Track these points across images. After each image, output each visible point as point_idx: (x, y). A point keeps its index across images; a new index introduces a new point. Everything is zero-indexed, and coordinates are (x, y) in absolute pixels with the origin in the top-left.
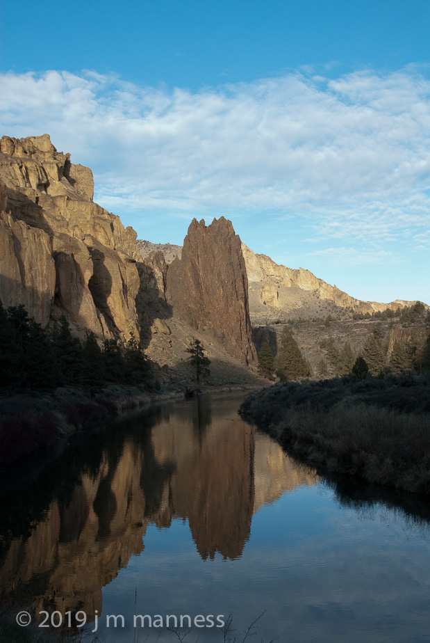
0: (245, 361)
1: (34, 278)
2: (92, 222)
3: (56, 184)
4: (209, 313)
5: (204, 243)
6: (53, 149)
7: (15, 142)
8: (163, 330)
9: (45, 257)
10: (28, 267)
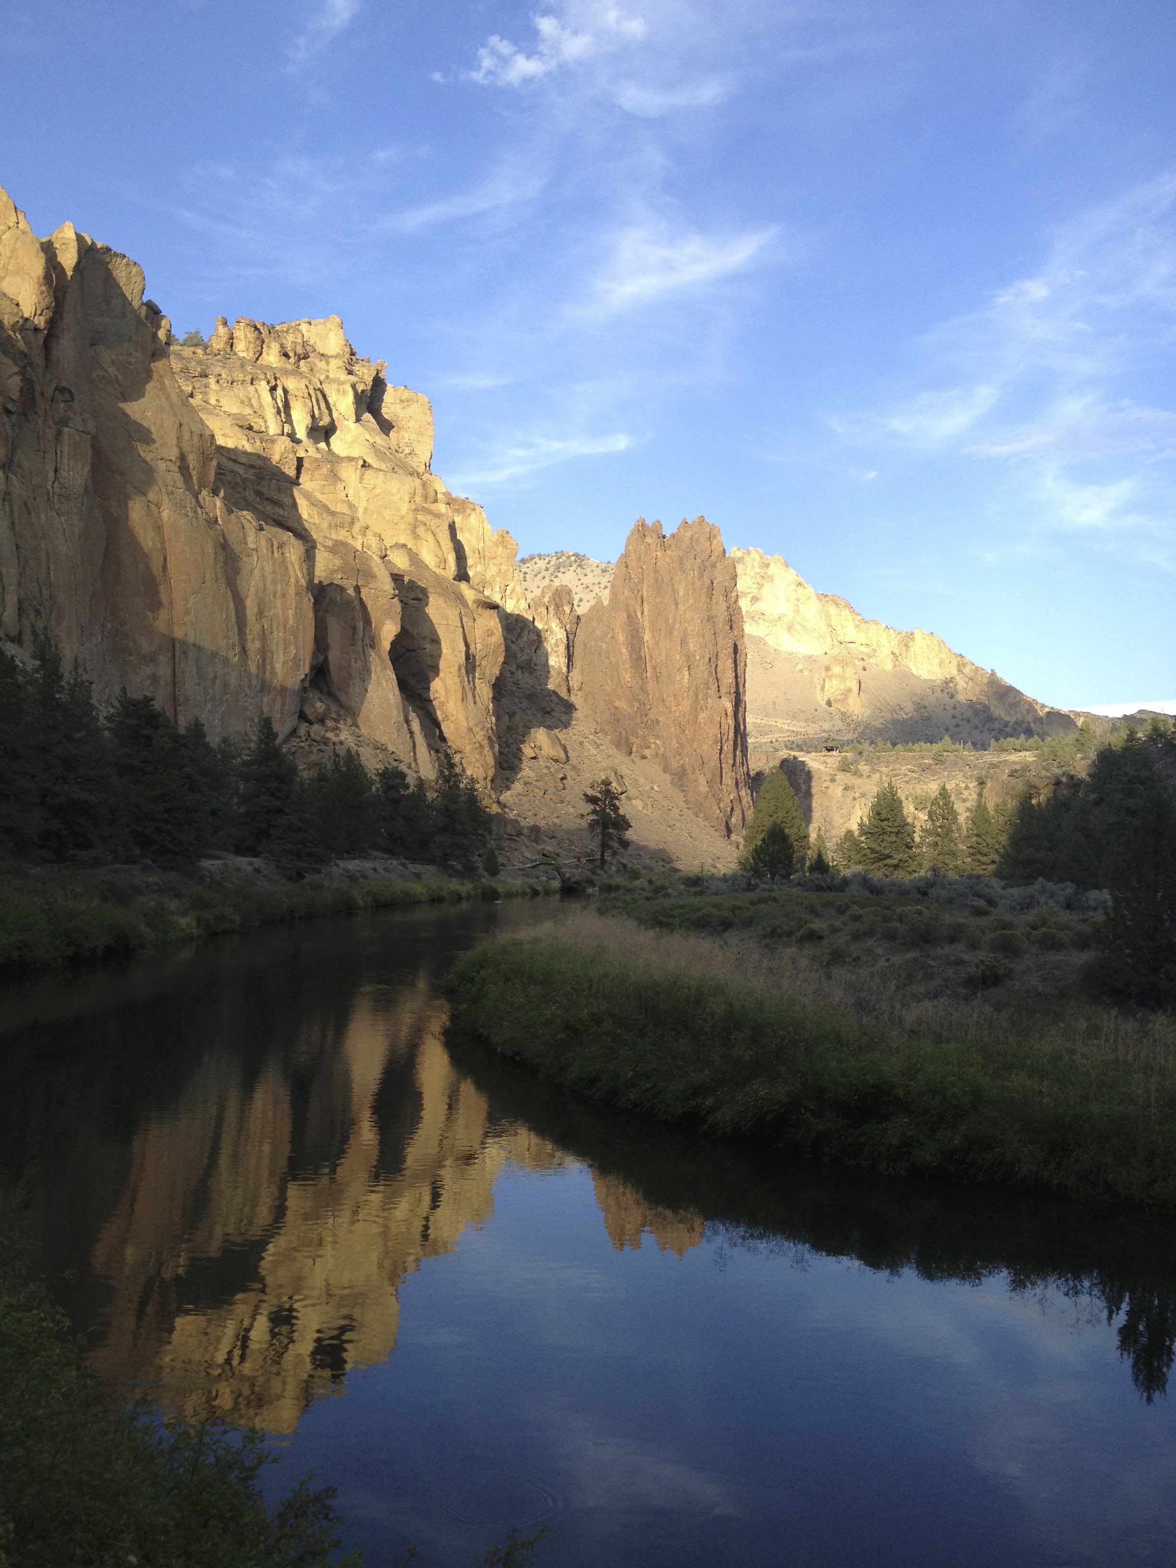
0: (723, 827)
1: (267, 633)
2: (410, 518)
3: (349, 430)
4: (658, 721)
5: (656, 571)
6: (348, 350)
7: (265, 332)
8: (552, 753)
9: (292, 591)
10: (255, 610)
